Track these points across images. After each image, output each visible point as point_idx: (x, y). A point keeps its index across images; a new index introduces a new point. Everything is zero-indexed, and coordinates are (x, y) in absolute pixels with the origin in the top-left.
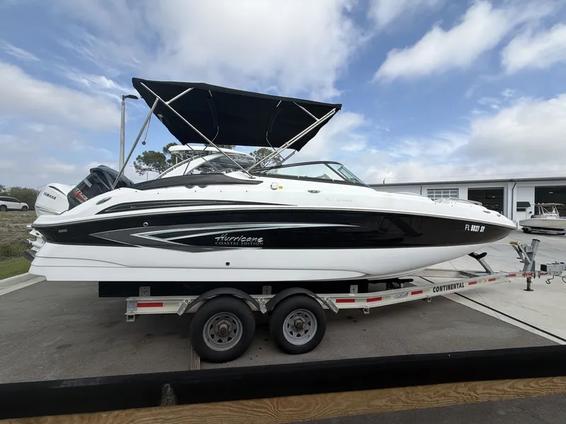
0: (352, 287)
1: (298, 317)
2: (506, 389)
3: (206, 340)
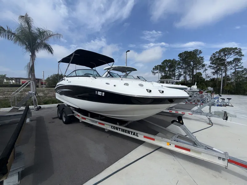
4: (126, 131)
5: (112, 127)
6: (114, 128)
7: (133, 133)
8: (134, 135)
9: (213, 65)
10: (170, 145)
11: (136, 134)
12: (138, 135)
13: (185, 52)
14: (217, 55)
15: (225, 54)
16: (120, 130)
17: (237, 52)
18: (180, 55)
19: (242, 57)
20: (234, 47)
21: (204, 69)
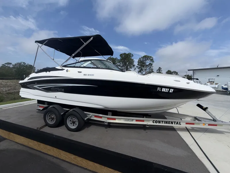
0: (109, 113)
1: (74, 119)
2: (72, 158)
3: (47, 120)
4: (169, 123)
5: (154, 122)
6: (156, 122)
7: (176, 123)
8: (177, 124)
9: (139, 66)
10: (205, 125)
11: (179, 123)
12: (181, 123)
13: (124, 53)
14: (142, 59)
15: (146, 60)
16: (163, 122)
17: (151, 60)
18: (121, 55)
19: (153, 63)
20: (150, 56)
21: (134, 68)
